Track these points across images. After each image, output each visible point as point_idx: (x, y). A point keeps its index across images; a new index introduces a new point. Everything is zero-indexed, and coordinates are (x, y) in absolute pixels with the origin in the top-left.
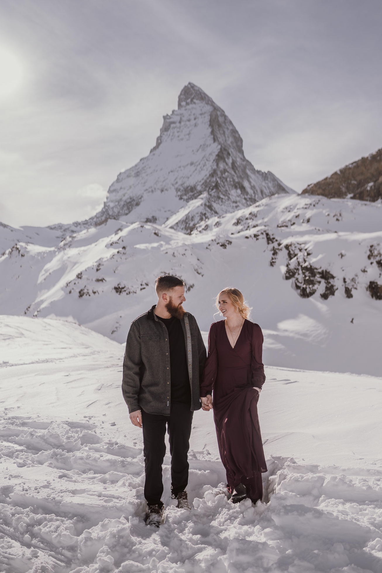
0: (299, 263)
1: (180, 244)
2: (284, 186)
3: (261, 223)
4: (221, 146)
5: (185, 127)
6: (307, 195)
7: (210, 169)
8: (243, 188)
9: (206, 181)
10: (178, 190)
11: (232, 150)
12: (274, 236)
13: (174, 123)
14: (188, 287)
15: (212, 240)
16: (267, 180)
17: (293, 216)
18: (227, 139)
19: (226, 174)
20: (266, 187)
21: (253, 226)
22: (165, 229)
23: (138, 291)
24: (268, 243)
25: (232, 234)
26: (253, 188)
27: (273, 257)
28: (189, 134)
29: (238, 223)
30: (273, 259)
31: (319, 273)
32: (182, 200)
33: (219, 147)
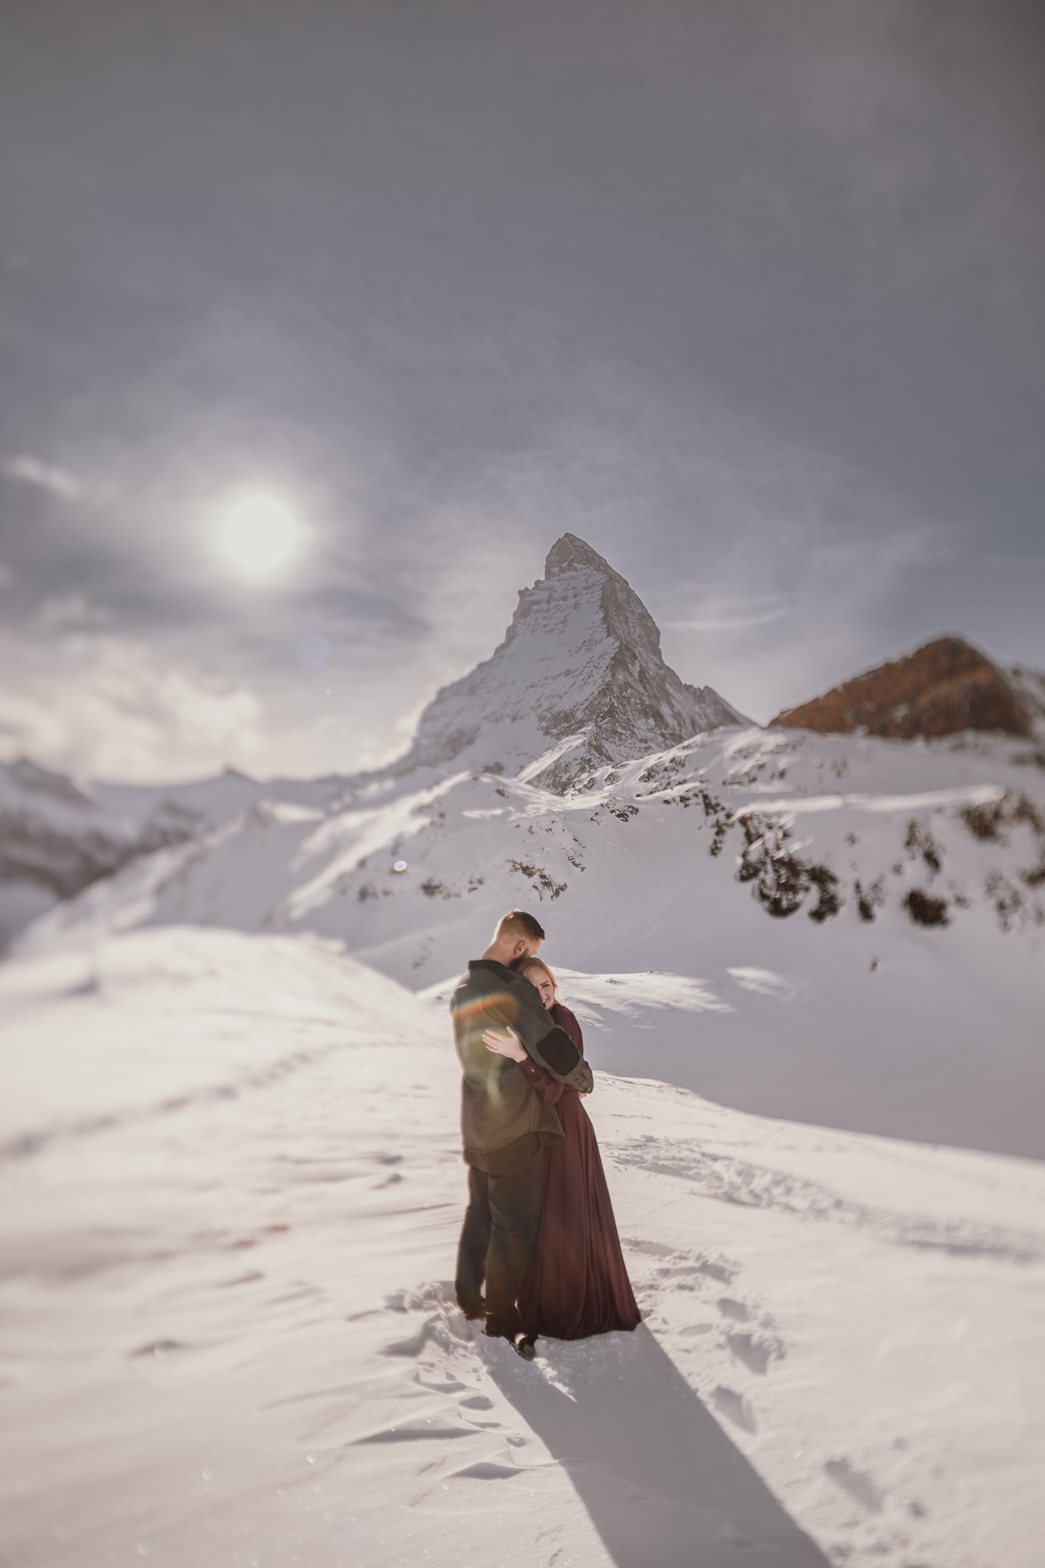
0: (766, 852)
1: (543, 811)
2: (734, 714)
3: (692, 778)
4: (621, 642)
5: (557, 610)
6: (779, 728)
7: (599, 681)
8: (658, 716)
9: (592, 704)
10: (541, 718)
11: (641, 650)
12: (718, 801)
13: (538, 602)
14: (555, 888)
15: (602, 805)
16: (704, 702)
17: (754, 766)
18: (632, 630)
19: (629, 691)
20: (702, 715)
21: (677, 782)
22: (518, 784)
23: (465, 894)
24: (707, 814)
25: (638, 796)
26: (677, 715)
27: (717, 838)
28: (563, 622)
29: (649, 776)
30: (715, 842)
31: (806, 871)
32: (549, 736)
33: (617, 644)
